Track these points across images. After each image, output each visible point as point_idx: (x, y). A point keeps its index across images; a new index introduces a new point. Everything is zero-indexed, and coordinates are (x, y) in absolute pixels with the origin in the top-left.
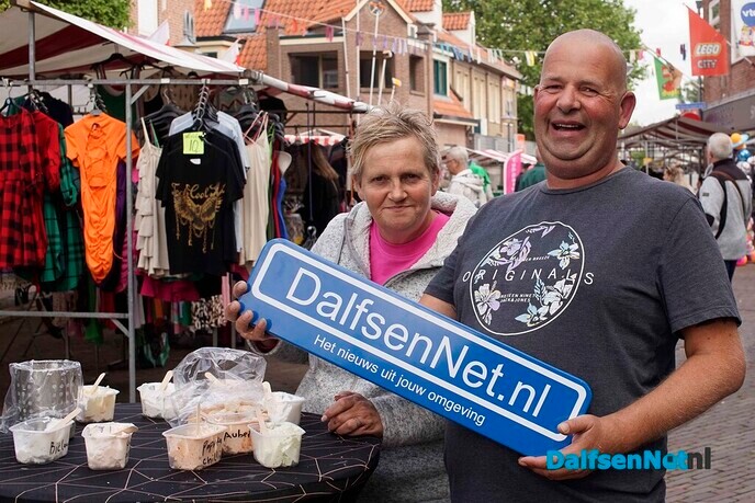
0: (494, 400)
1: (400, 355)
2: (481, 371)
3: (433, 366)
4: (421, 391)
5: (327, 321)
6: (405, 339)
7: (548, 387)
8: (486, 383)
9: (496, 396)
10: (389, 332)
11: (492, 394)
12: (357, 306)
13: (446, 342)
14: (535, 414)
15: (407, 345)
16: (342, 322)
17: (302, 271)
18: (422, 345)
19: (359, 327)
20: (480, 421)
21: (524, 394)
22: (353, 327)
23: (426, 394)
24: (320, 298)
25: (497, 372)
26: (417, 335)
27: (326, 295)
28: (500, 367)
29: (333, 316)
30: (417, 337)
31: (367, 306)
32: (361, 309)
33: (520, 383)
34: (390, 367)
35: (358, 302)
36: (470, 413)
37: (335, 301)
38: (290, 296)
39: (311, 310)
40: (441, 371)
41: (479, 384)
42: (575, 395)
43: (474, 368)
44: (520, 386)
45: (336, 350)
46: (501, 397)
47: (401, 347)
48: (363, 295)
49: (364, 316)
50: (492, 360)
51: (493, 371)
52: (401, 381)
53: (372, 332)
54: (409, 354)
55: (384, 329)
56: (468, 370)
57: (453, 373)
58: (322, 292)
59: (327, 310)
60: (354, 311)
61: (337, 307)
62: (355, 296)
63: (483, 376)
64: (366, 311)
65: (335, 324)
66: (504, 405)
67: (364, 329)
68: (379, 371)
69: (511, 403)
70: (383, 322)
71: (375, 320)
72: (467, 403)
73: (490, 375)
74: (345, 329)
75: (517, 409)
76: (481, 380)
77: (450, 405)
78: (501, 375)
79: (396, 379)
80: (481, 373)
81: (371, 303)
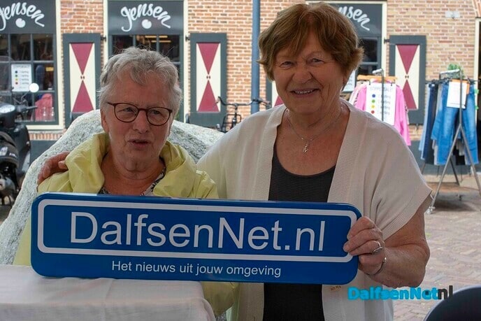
0: (283, 252)
1: (189, 249)
2: (262, 234)
3: (220, 246)
5: (115, 247)
6: (188, 234)
7: (323, 223)
8: (270, 241)
9: (283, 248)
10: (172, 234)
11: (279, 248)
12: (136, 224)
13: (223, 222)
14: (321, 248)
15: (192, 238)
16: (128, 242)
17: (74, 215)
18: (204, 234)
19: (144, 240)
20: (277, 273)
21: (306, 237)
22: (139, 243)
23: (224, 271)
24: (101, 231)
25: (276, 229)
26: (196, 226)
27: (105, 226)
28: (277, 223)
29: (118, 240)
30: (197, 229)
31: (144, 220)
32: (140, 225)
33: (299, 230)
34: (185, 262)
35: (135, 220)
37: (114, 228)
38: (74, 240)
39: (97, 244)
40: (229, 247)
41: (265, 244)
43: (255, 234)
44: (299, 232)
45: (133, 267)
46: (287, 248)
47: (187, 242)
48: (136, 213)
49: (145, 230)
51: (273, 229)
52: (199, 270)
53: (157, 240)
54: (196, 245)
55: (166, 233)
56: (251, 237)
57: (240, 244)
58: (100, 226)
60: (134, 229)
61: (118, 232)
62: (129, 217)
63: (266, 237)
64: (145, 225)
65: (123, 247)
66: (292, 252)
67: (149, 241)
68: (177, 268)
69: (298, 248)
70: (163, 228)
71: (155, 229)
73: (271, 234)
74: (133, 246)
75: (305, 251)
76: (265, 241)
77: (247, 271)
78: (281, 229)
79: (195, 269)
80: (263, 235)
81: (146, 216)
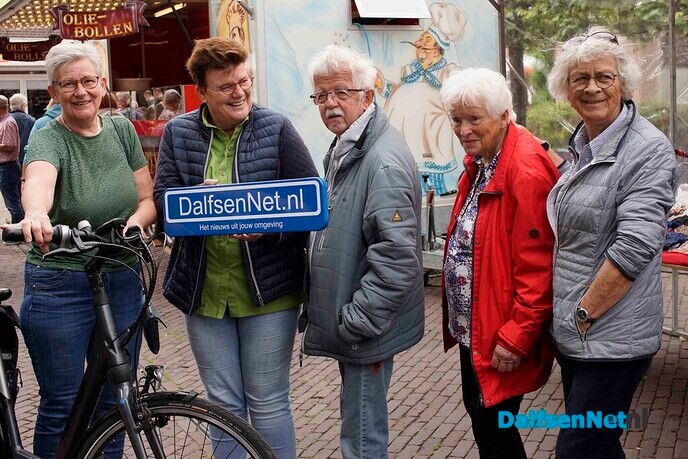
4: (251, 226)
36: (275, 224)
42: (314, 186)
50: (271, 192)
59: (198, 211)
72: (271, 220)
